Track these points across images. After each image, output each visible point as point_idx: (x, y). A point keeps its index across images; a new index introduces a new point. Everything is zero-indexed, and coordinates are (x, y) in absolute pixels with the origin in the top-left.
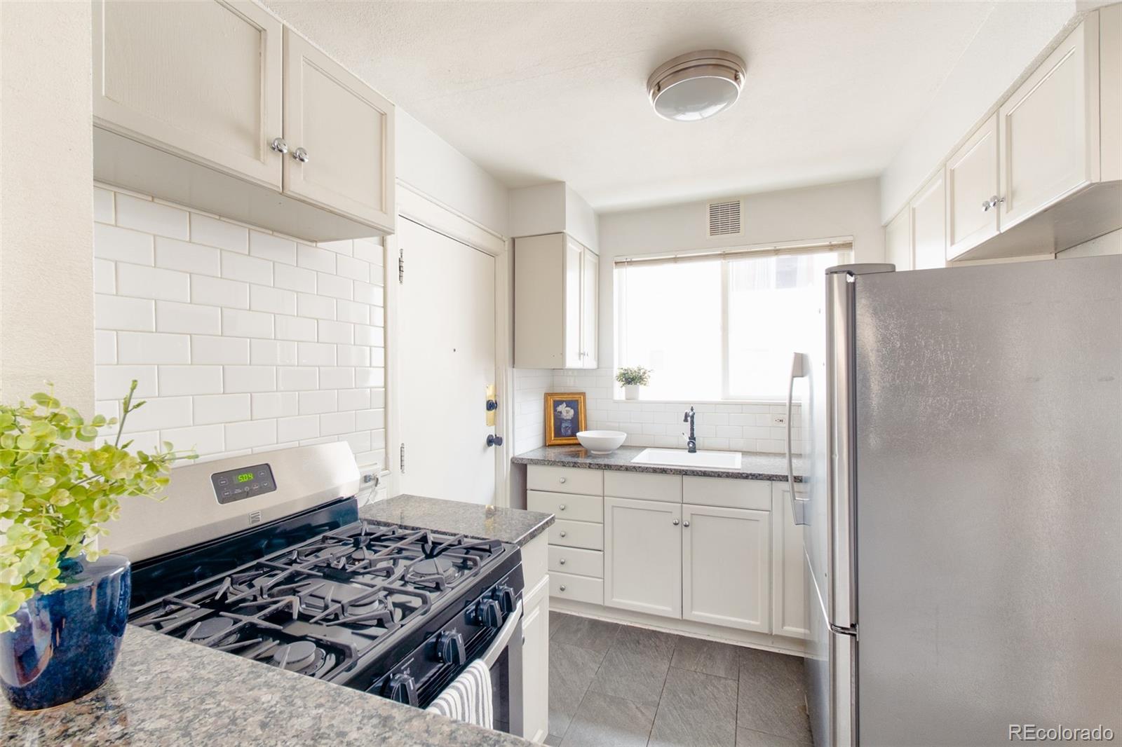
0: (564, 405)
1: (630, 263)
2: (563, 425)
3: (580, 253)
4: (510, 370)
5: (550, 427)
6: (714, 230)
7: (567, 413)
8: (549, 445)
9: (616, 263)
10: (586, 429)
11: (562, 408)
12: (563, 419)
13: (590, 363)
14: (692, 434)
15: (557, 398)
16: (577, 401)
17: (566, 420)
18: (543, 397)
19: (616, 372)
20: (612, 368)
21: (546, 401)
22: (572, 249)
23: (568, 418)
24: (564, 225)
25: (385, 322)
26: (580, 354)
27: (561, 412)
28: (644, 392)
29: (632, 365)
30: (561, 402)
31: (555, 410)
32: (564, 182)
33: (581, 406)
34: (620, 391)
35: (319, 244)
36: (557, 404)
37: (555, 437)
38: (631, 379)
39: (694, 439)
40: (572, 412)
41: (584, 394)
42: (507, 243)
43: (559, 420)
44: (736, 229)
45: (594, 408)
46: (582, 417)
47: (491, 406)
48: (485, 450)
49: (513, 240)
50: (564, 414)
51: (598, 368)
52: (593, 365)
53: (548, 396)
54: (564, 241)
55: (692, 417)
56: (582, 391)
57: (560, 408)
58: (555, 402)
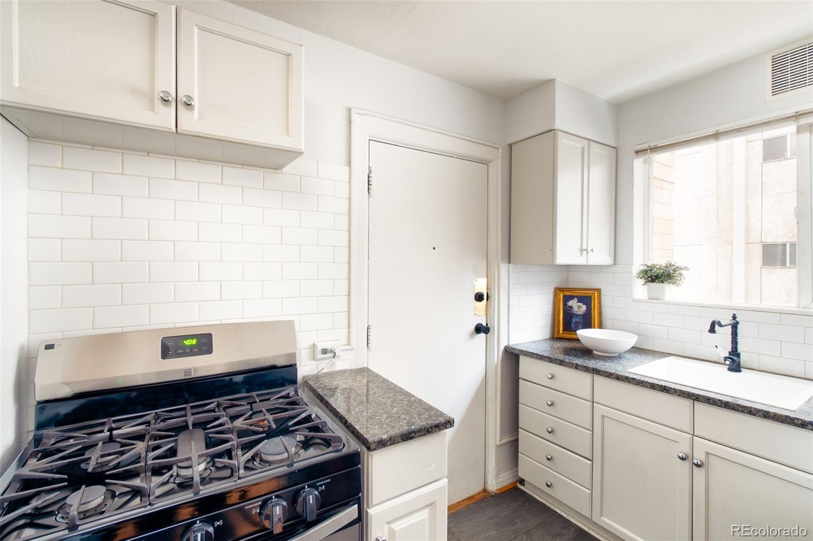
0: (576, 300)
1: (654, 149)
2: (574, 320)
3: (583, 149)
5: (559, 321)
6: (777, 88)
7: (578, 308)
8: (557, 338)
9: (637, 152)
10: (601, 326)
11: (573, 303)
12: (574, 314)
13: (600, 256)
14: (735, 348)
15: (568, 293)
16: (591, 297)
17: (577, 315)
18: (552, 291)
19: (638, 266)
20: (631, 264)
21: (556, 296)
22: (569, 144)
23: (579, 313)
24: (554, 124)
25: (350, 226)
26: (582, 250)
27: (571, 307)
28: (674, 294)
29: (659, 261)
30: (572, 297)
31: (565, 304)
32: (554, 79)
33: (595, 302)
34: (641, 290)
36: (567, 299)
37: (564, 330)
38: (656, 276)
39: (738, 355)
40: (584, 308)
41: (599, 290)
42: (500, 150)
43: (569, 315)
45: (611, 305)
46: (595, 313)
47: (481, 297)
48: (472, 335)
49: (510, 145)
50: (575, 309)
51: (615, 264)
52: (607, 260)
53: (558, 290)
54: (555, 137)
55: (735, 327)
56: (598, 286)
57: (570, 303)
58: (564, 296)
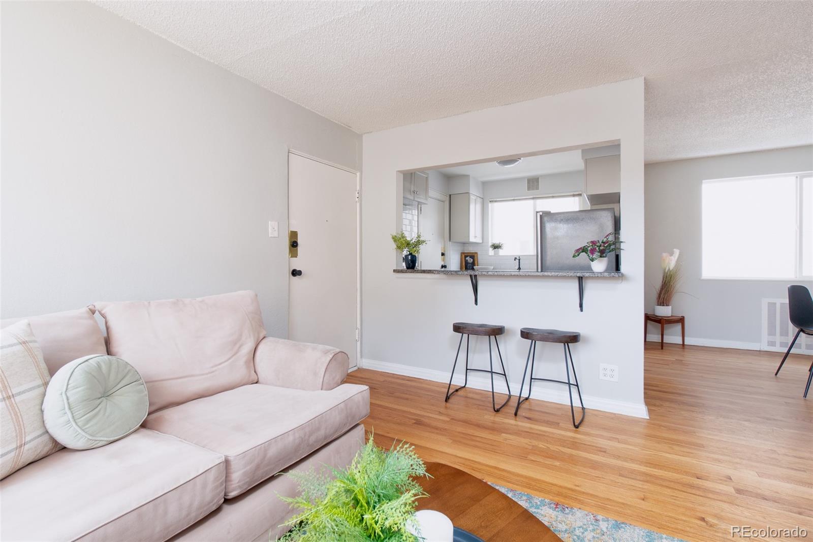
1: (496, 201)
2: (469, 265)
3: (475, 199)
4: (449, 242)
6: (529, 189)
7: (470, 260)
9: (490, 201)
11: (468, 258)
13: (479, 240)
14: (519, 267)
15: (466, 255)
18: (460, 254)
19: (490, 244)
20: (488, 242)
21: (461, 256)
22: (472, 198)
24: (469, 191)
26: (475, 236)
28: (501, 252)
29: (497, 242)
30: (467, 256)
31: (465, 259)
32: (469, 175)
33: (476, 257)
34: (491, 252)
35: (407, 206)
36: (466, 257)
38: (496, 247)
40: (472, 260)
41: (477, 253)
42: (447, 197)
43: (466, 262)
44: (537, 188)
45: (481, 259)
46: (476, 262)
47: (443, 254)
49: (450, 195)
50: (469, 261)
51: (483, 242)
52: (481, 242)
53: (462, 253)
54: (469, 195)
55: (519, 260)
56: (476, 252)
57: (467, 259)
58: (465, 256)
